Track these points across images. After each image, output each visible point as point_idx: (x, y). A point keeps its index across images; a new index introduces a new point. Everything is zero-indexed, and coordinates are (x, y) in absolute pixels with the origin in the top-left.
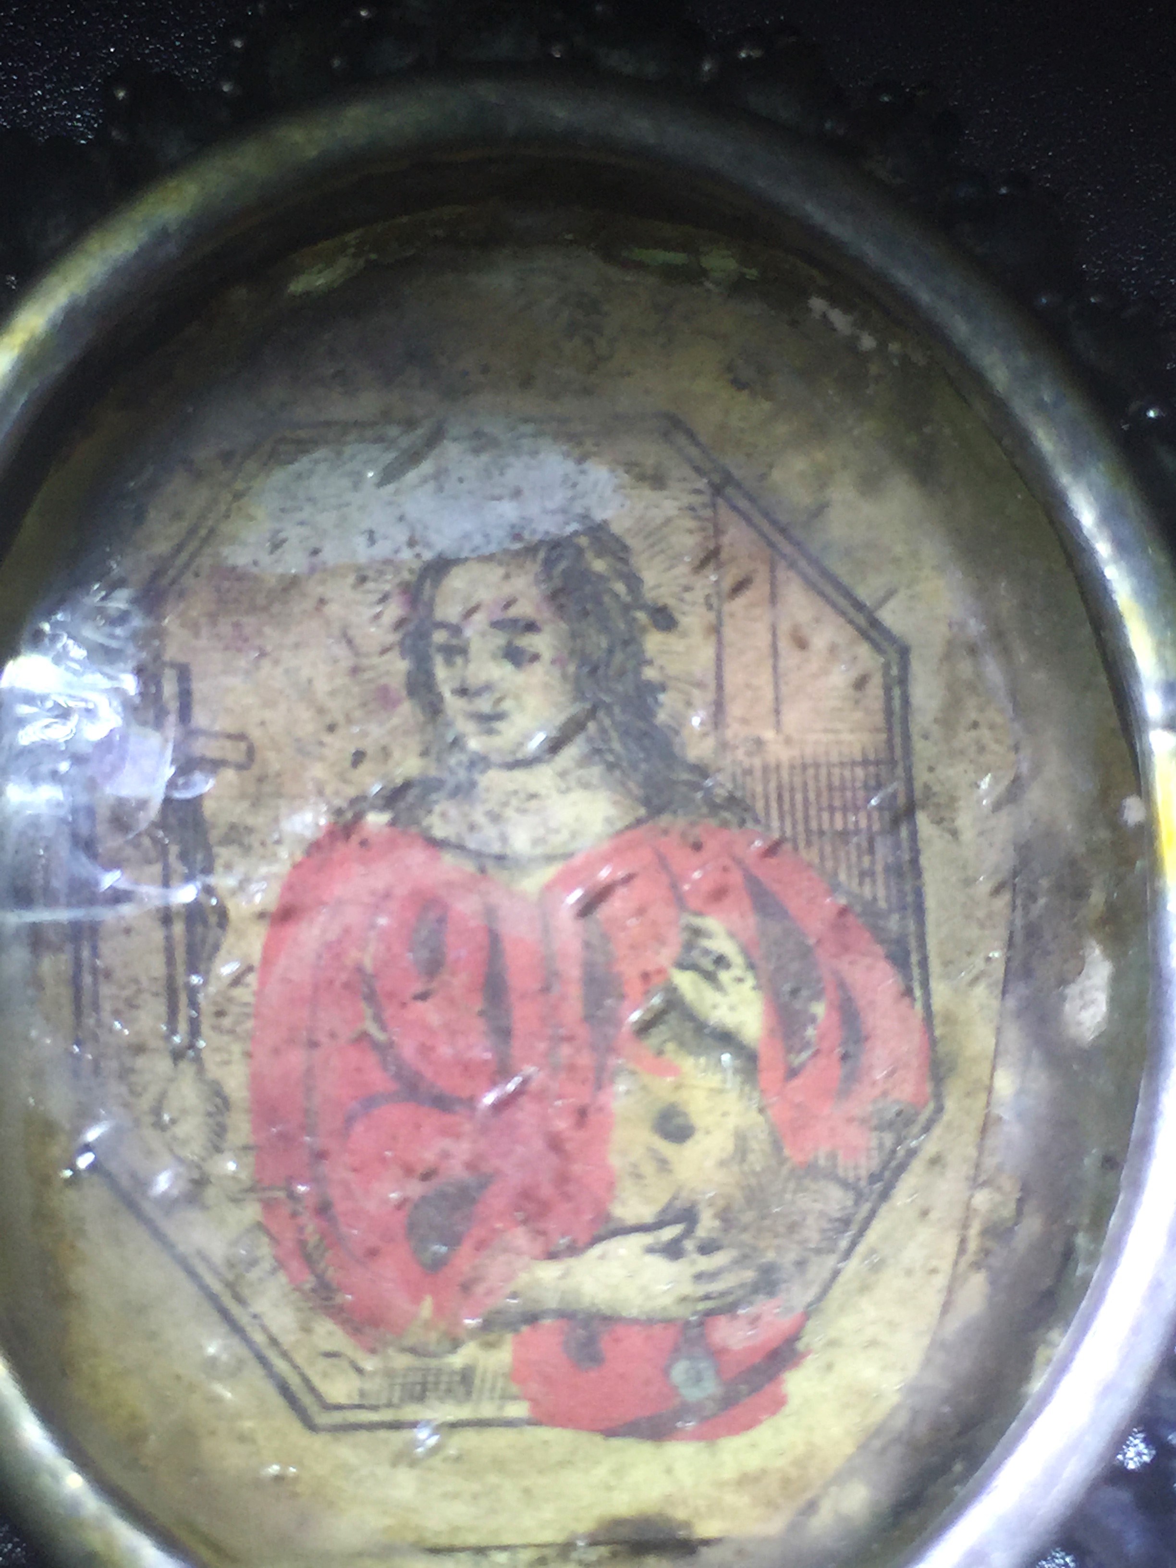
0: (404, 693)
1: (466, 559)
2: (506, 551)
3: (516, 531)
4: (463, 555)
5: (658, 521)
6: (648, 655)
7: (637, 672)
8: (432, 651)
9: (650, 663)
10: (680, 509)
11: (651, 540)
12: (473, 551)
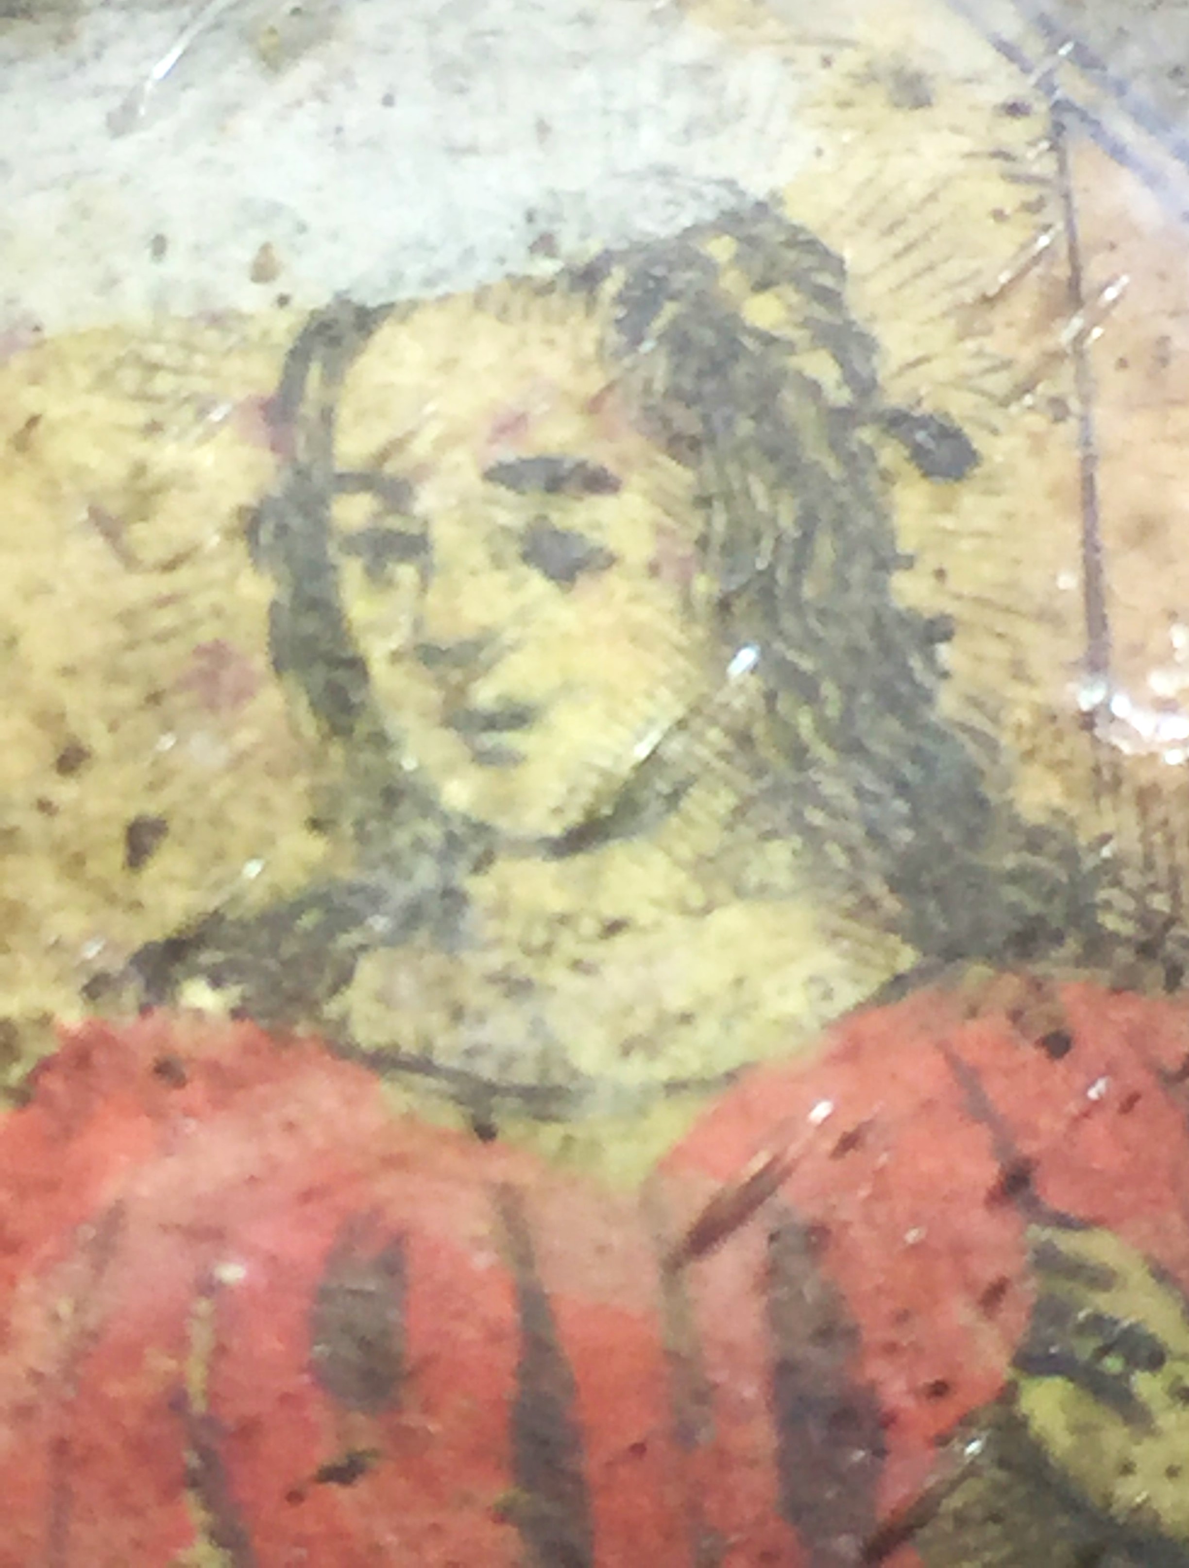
0: (260, 662)
1: (414, 305)
2: (517, 282)
3: (542, 225)
4: (402, 295)
5: (916, 190)
6: (906, 545)
7: (878, 588)
8: (332, 550)
9: (908, 563)
10: (971, 155)
11: (896, 243)
12: (429, 282)
